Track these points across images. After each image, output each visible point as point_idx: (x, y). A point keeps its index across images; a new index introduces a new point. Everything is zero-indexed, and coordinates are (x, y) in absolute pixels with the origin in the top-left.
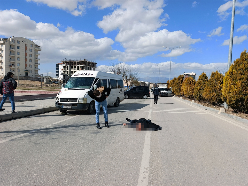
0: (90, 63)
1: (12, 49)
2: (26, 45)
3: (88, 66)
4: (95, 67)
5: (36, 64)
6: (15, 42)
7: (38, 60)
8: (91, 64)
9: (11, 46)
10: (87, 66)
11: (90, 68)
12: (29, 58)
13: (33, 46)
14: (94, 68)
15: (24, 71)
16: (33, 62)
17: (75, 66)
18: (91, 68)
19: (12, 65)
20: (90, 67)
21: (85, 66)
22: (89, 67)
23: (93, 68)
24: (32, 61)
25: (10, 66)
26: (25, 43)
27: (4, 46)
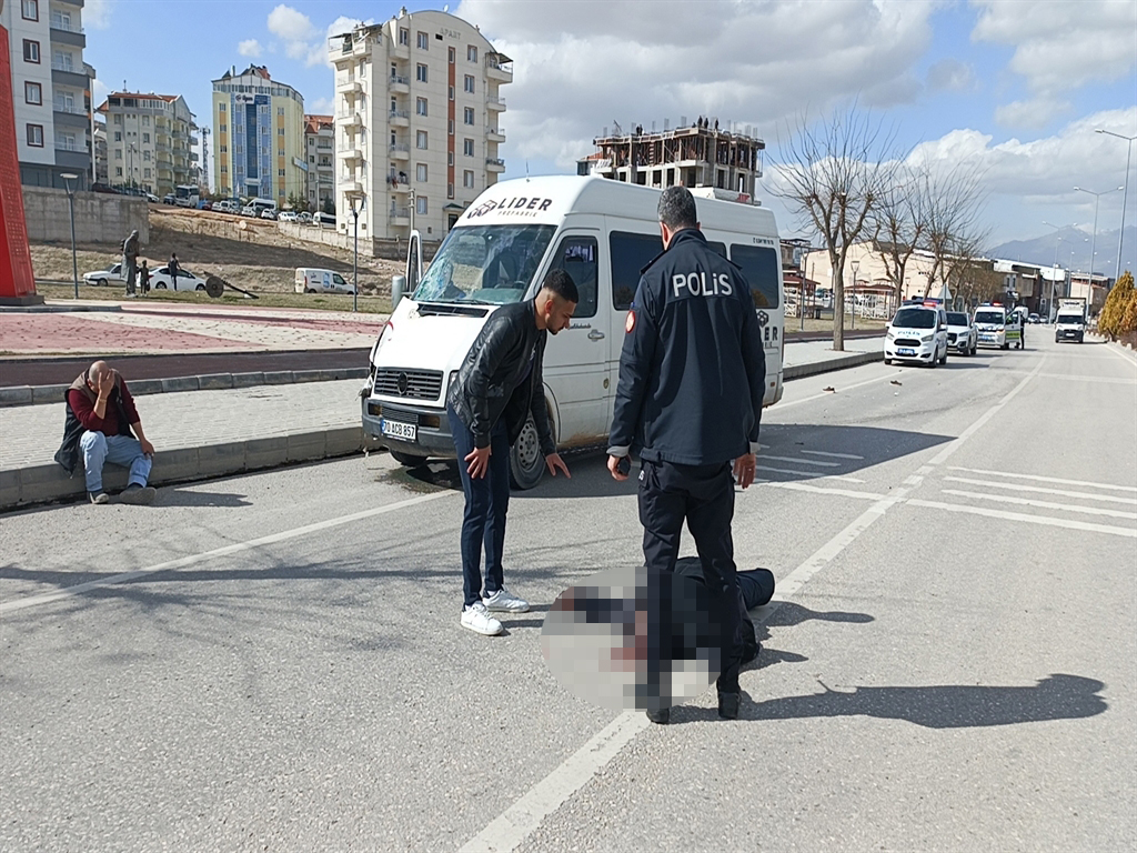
0: (728, 143)
1: (400, 81)
2: (451, 51)
3: (716, 166)
4: (753, 169)
5: (492, 168)
6: (409, 46)
7: (498, 142)
8: (733, 149)
9: (397, 70)
10: (711, 168)
11: (727, 177)
12: (463, 131)
13: (481, 54)
14: (748, 173)
15: (444, 209)
16: (480, 151)
17: (657, 168)
18: (732, 174)
19: (398, 177)
20: (728, 169)
21: (702, 163)
22: (721, 173)
23: (741, 175)
24: (476, 150)
25: (392, 181)
26: (447, 42)
27: (368, 67)
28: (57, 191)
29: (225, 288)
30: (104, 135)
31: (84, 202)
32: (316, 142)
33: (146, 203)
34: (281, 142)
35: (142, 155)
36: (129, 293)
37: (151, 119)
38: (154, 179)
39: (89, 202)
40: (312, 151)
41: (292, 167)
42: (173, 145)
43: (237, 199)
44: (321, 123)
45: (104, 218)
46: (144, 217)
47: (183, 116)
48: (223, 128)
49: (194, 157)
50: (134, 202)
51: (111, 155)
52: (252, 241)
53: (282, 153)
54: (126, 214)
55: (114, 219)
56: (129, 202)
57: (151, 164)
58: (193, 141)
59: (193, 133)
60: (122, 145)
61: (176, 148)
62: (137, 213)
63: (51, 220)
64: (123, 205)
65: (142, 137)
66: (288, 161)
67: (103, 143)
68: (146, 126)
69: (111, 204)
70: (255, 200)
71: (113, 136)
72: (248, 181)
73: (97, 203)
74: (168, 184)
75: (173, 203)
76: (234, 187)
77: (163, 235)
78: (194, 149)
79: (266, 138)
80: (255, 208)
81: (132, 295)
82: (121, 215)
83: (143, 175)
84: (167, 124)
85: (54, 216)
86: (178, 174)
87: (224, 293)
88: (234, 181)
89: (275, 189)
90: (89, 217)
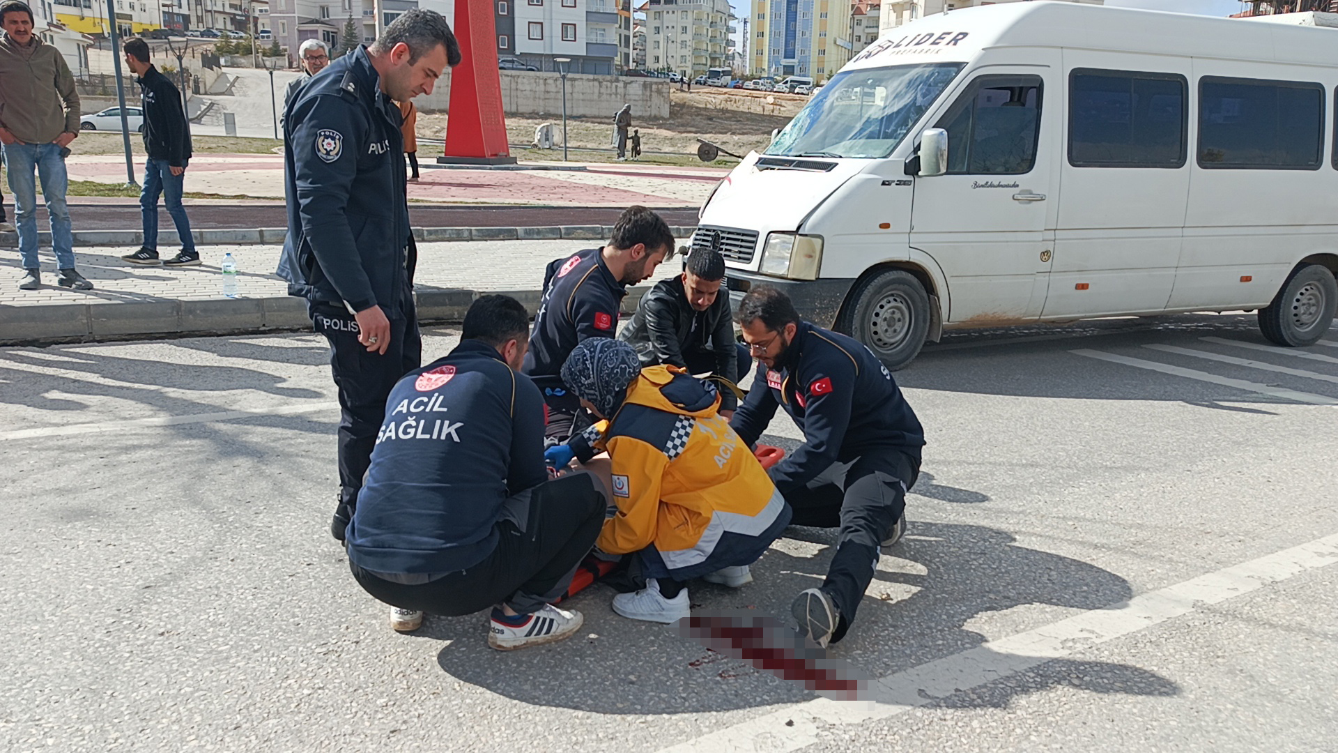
28: (585, 76)
29: (720, 153)
30: (644, 30)
31: (609, 84)
32: (864, 23)
33: (668, 84)
34: (823, 25)
35: (679, 46)
36: (619, 157)
37: (690, 14)
38: (689, 64)
39: (614, 84)
40: (858, 31)
41: (833, 47)
42: (710, 34)
43: (772, 78)
44: (871, 5)
45: (627, 97)
46: (666, 95)
47: (722, 9)
48: (761, 16)
49: (730, 43)
50: (656, 83)
51: (650, 46)
52: (776, 113)
53: (823, 34)
54: (648, 93)
55: (637, 98)
56: (651, 84)
57: (687, 52)
58: (730, 30)
59: (732, 23)
60: (661, 37)
61: (713, 37)
62: (659, 92)
63: (578, 100)
64: (645, 85)
65: (680, 30)
66: (829, 40)
67: (643, 37)
68: (684, 20)
69: (634, 85)
70: (790, 78)
71: (653, 31)
72: (784, 62)
73: (621, 85)
74: (703, 68)
75: (705, 83)
76: (769, 68)
77: (684, 110)
78: (731, 36)
79: (807, 23)
80: (788, 85)
81: (622, 159)
82: (643, 94)
83: (679, 62)
84: (705, 16)
85: (581, 97)
86: (714, 59)
87: (718, 158)
88: (769, 62)
89: (813, 68)
90: (613, 96)
